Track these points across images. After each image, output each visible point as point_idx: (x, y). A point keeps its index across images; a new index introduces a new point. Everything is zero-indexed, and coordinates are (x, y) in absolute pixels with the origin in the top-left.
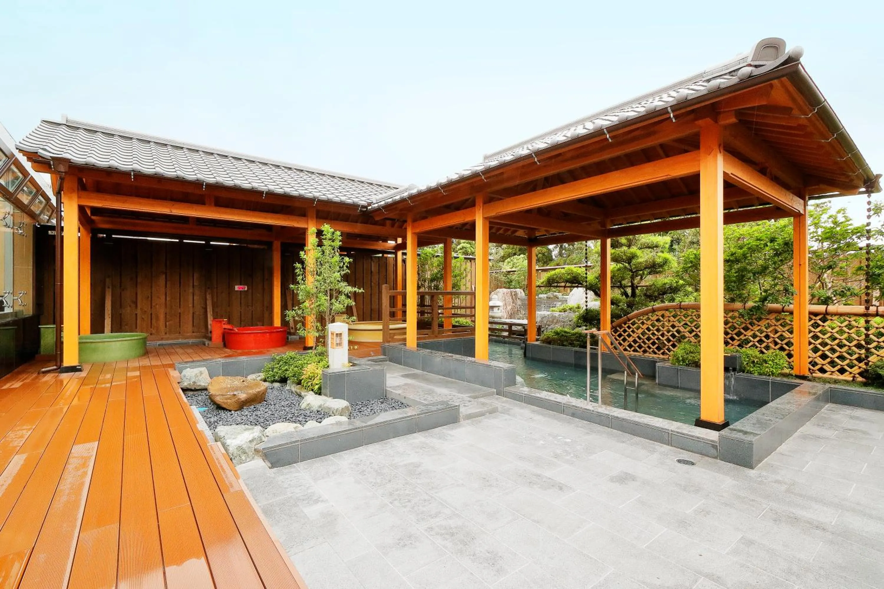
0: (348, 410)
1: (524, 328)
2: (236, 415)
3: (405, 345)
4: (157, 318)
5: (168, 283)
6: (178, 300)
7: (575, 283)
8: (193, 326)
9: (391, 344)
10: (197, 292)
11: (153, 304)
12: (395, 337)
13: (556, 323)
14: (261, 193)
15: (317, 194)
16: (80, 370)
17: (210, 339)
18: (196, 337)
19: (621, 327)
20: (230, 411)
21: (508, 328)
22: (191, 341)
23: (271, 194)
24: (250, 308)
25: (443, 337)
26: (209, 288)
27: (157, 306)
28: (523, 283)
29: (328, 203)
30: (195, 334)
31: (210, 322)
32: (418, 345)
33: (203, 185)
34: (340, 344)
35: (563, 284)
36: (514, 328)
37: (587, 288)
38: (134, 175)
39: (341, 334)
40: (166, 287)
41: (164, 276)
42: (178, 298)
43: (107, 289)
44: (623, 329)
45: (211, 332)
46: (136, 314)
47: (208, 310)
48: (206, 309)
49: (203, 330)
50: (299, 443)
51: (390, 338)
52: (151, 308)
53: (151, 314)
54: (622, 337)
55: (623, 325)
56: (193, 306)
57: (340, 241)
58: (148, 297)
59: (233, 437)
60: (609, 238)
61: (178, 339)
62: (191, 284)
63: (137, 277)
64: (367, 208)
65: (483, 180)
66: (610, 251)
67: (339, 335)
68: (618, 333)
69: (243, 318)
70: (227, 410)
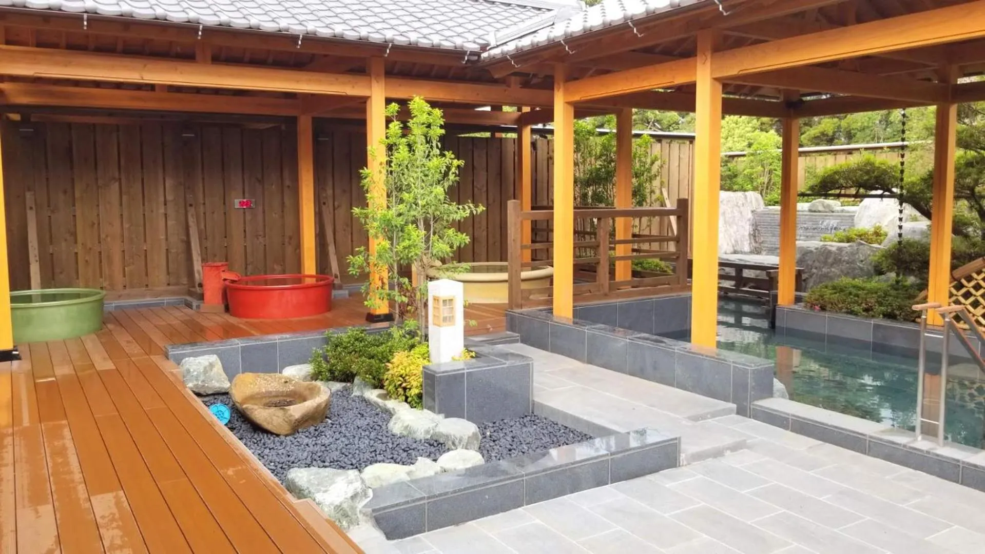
0: (477, 439)
1: (769, 274)
2: (289, 443)
3: (550, 311)
4: (110, 258)
5: (125, 198)
6: (142, 229)
7: (876, 189)
8: (168, 273)
9: (525, 310)
10: (171, 212)
11: (103, 236)
12: (531, 297)
13: (832, 265)
14: (294, 38)
15: (389, 35)
16: (17, 357)
17: (201, 297)
18: (174, 293)
19: (969, 279)
20: (278, 435)
21: (734, 274)
22: (166, 299)
23: (311, 39)
24: (261, 239)
25: (618, 296)
26: (191, 205)
27: (109, 239)
28: (759, 181)
29: (412, 50)
30: (170, 288)
31: (197, 266)
32: (576, 313)
33: (198, 30)
34: (449, 320)
35: (853, 191)
36: (747, 273)
37: (902, 199)
38: (88, 20)
39: (451, 300)
40: (121, 204)
41: (117, 184)
42: (142, 223)
43: (29, 212)
44: (973, 283)
45: (201, 285)
46: (76, 253)
47: (193, 244)
48: (188, 243)
49: (185, 280)
50: (426, 501)
51: (522, 298)
52: (100, 242)
53: (100, 253)
54: (972, 299)
55: (975, 275)
56: (167, 239)
57: (441, 127)
58: (94, 224)
59: (323, 489)
60: (953, 102)
61: (144, 296)
62: (162, 199)
63: (73, 188)
64: (479, 56)
65: (721, 13)
66: (955, 127)
67: (449, 302)
68: (964, 290)
69: (250, 259)
70: (272, 434)
